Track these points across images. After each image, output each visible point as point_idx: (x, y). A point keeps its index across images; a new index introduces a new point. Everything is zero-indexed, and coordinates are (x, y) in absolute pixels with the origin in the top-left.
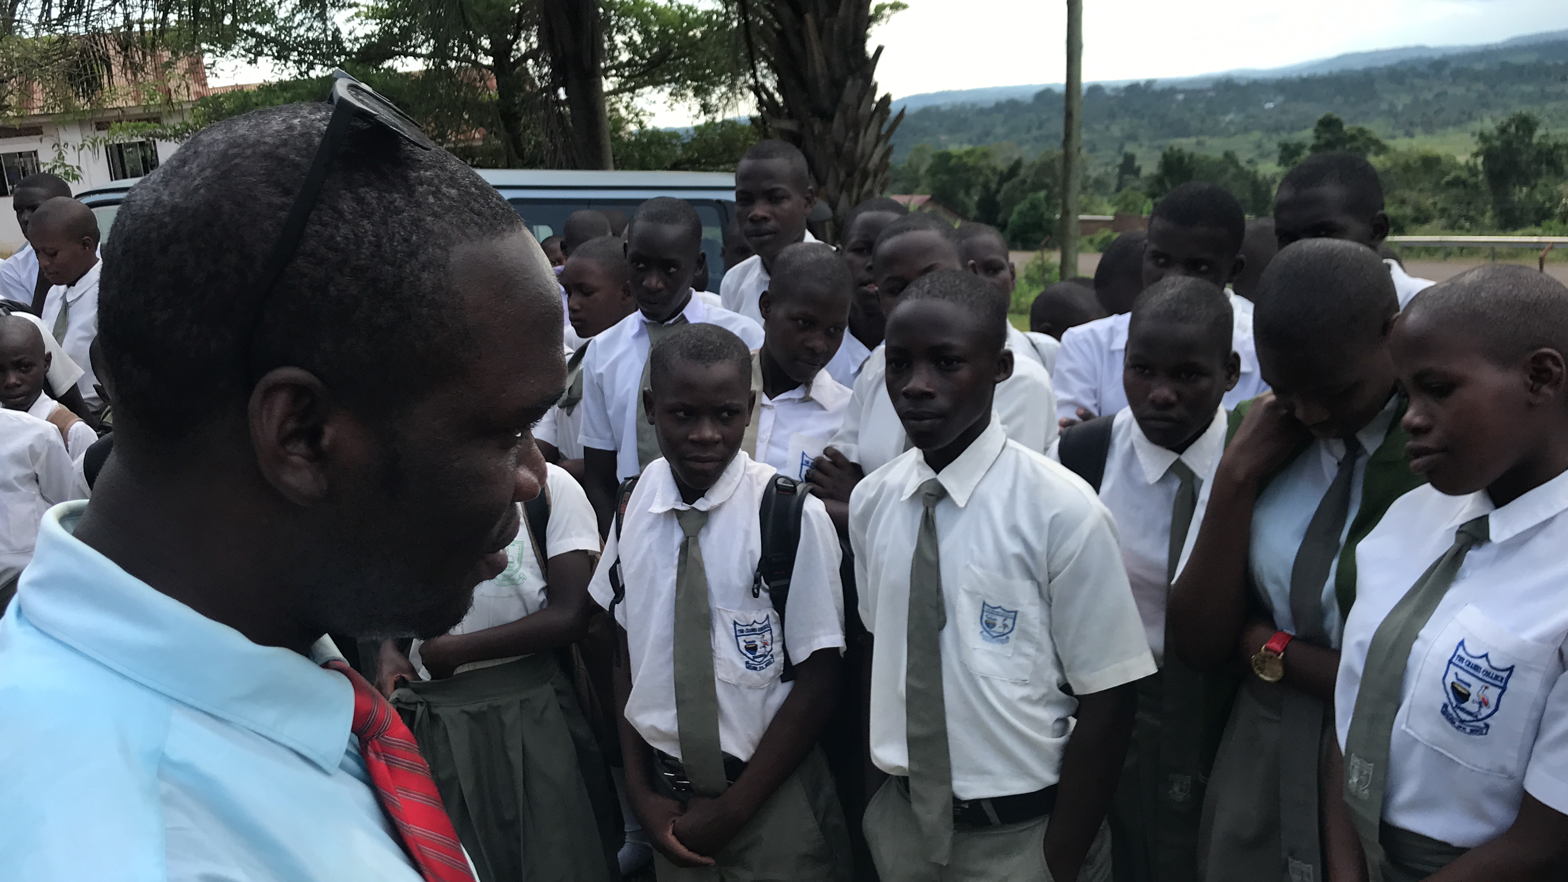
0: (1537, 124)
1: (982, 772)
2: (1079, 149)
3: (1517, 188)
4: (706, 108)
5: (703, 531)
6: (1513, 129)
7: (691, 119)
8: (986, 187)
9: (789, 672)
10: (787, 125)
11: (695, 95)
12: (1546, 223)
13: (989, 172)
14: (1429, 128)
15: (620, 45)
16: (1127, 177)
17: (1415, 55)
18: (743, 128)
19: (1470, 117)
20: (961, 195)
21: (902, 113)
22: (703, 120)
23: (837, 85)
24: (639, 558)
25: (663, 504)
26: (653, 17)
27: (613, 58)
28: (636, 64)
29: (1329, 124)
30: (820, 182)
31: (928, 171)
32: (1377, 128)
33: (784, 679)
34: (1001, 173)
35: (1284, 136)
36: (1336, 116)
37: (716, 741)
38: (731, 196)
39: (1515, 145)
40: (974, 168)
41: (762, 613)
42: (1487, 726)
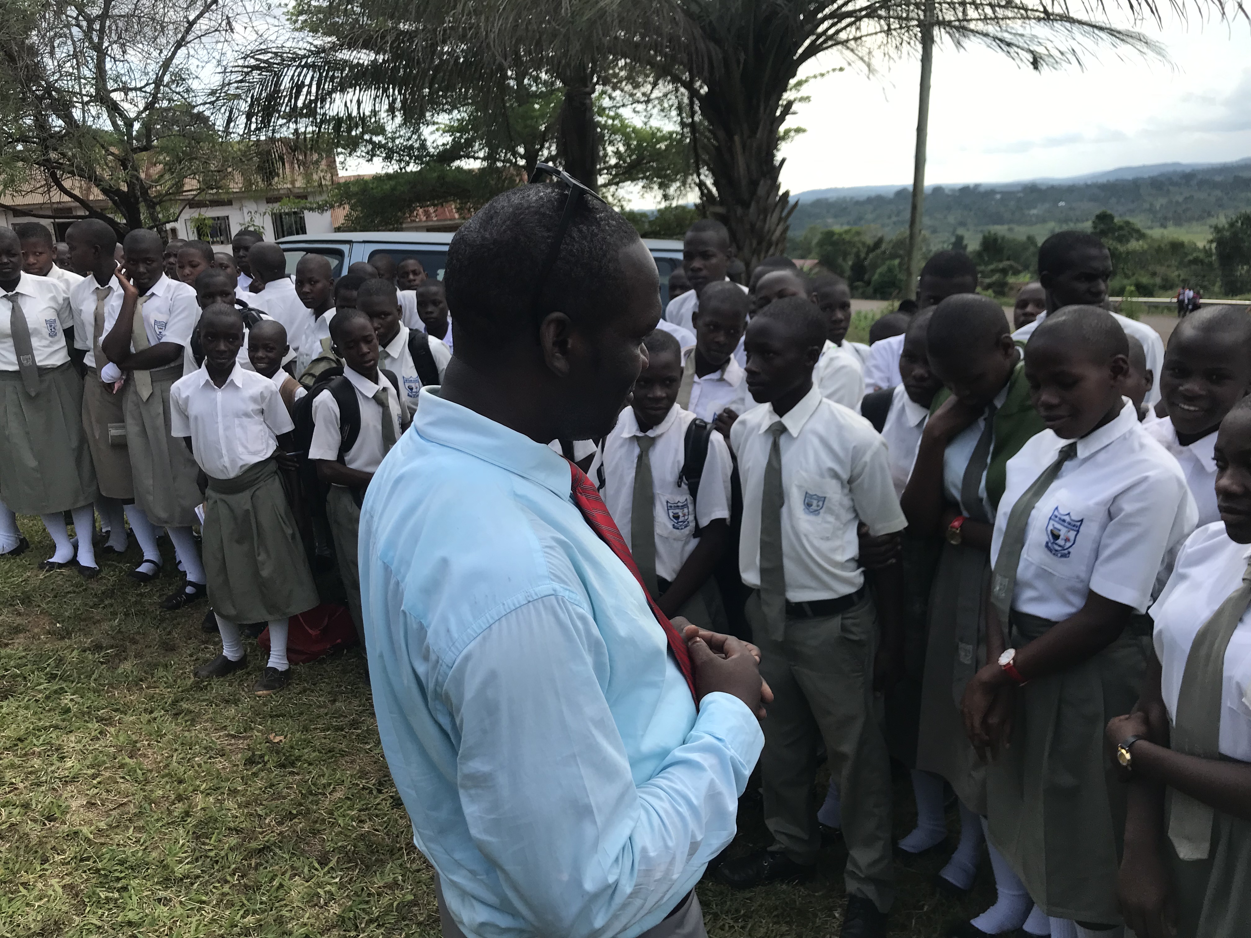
1: (803, 587)
2: (920, 231)
3: (1240, 267)
4: (666, 197)
5: (651, 449)
6: (1239, 224)
7: (656, 205)
8: (857, 255)
9: (698, 532)
10: (719, 210)
11: (659, 188)
13: (860, 245)
14: (1178, 222)
15: (610, 153)
17: (1171, 169)
18: (690, 211)
19: (1209, 215)
20: (840, 260)
21: (796, 204)
22: (663, 205)
23: (754, 184)
24: (614, 463)
25: (630, 433)
26: (633, 135)
27: (605, 162)
28: (621, 166)
29: (1104, 218)
30: (740, 248)
31: (818, 243)
32: (1139, 221)
33: (695, 536)
34: (869, 247)
36: (1109, 212)
37: (654, 569)
38: (680, 256)
39: (1240, 235)
40: (849, 242)
41: (683, 497)
42: (1069, 553)
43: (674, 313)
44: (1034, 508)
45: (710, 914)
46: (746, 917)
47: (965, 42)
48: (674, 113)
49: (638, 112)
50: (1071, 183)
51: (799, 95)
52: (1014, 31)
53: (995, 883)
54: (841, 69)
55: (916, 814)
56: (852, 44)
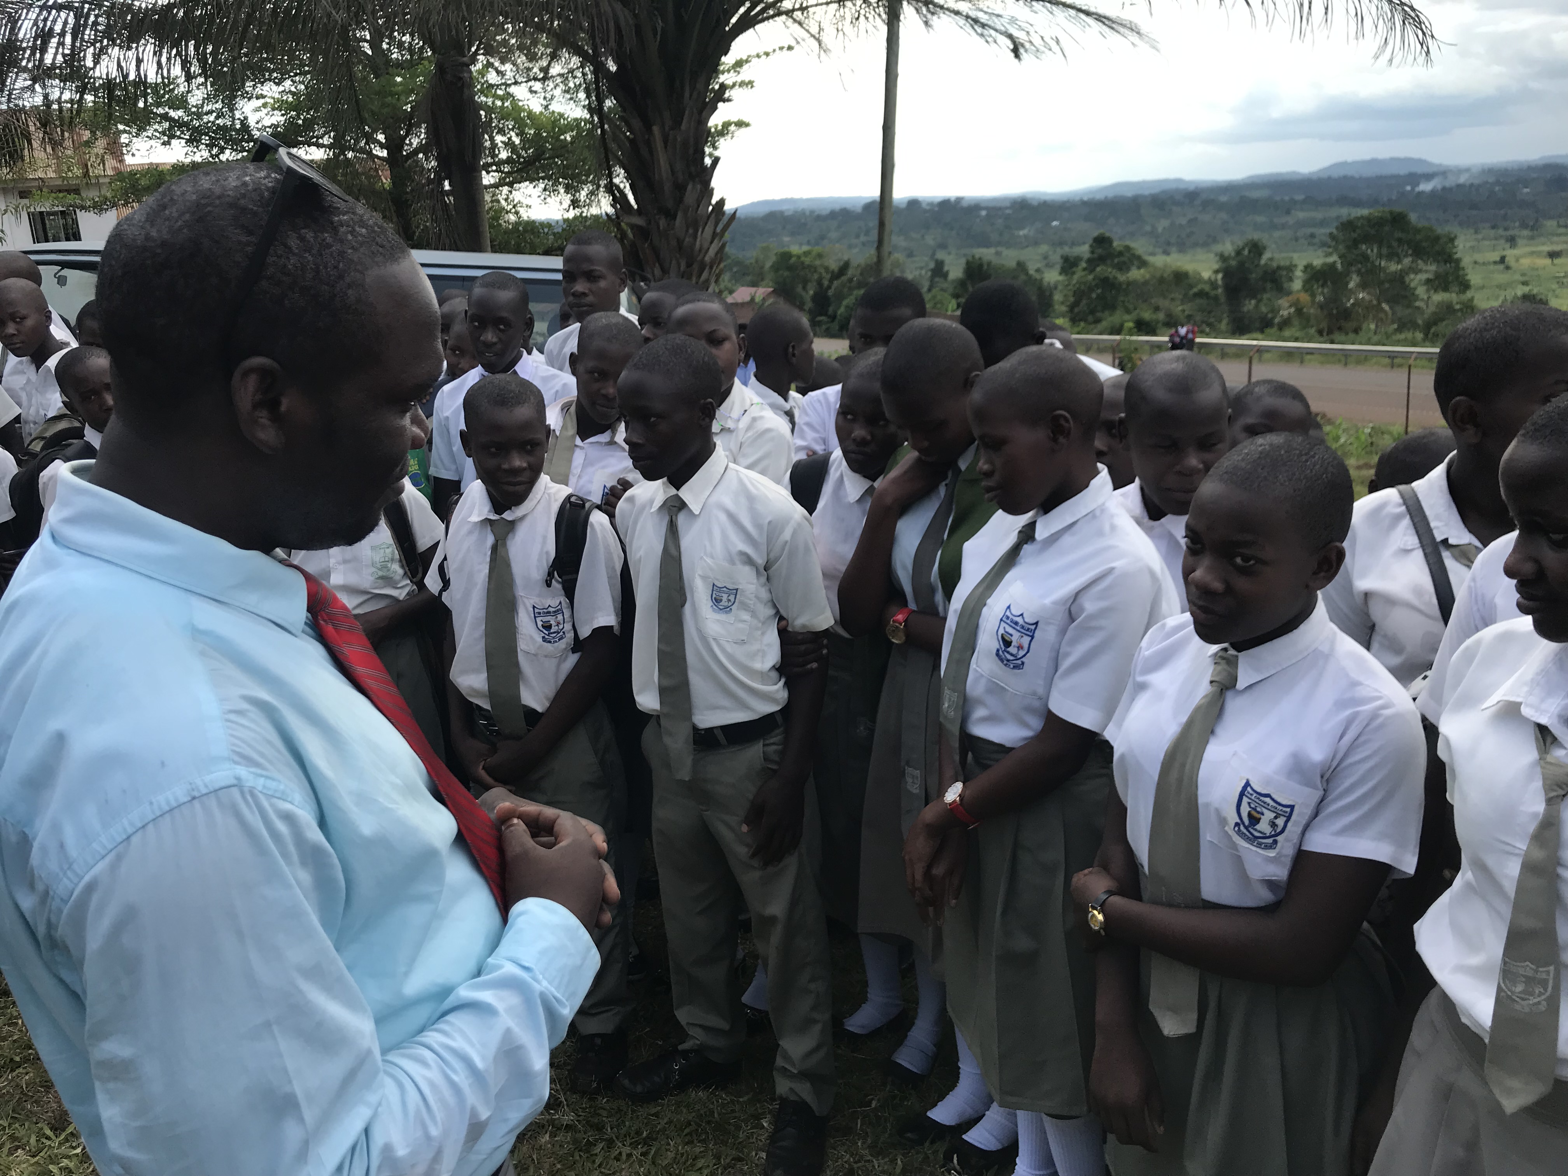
0: (1265, 248)
1: (714, 707)
2: (890, 253)
3: (1247, 302)
4: (575, 203)
5: (510, 536)
6: (1246, 252)
7: (562, 212)
8: (820, 283)
9: (578, 645)
10: (637, 221)
11: (566, 192)
12: (1268, 331)
13: (823, 271)
14: (1182, 247)
15: (500, 145)
16: (937, 279)
17: (1174, 186)
19: (1215, 240)
20: (799, 289)
21: (734, 215)
22: (571, 214)
23: (680, 188)
24: (460, 556)
25: (479, 515)
26: (529, 121)
27: (493, 156)
28: (514, 162)
29: (1101, 241)
31: (772, 267)
32: (1140, 246)
33: (574, 651)
34: (833, 272)
35: (1066, 250)
36: (1107, 234)
37: (517, 697)
39: (1247, 265)
40: (809, 266)
41: (555, 598)
42: (1023, 663)
43: (555, 353)
44: (985, 605)
45: (602, 1140)
46: (646, 1142)
47: (934, 20)
48: (582, 95)
49: (536, 92)
50: (1065, 199)
51: (739, 79)
52: (990, 11)
53: (958, 1060)
54: (790, 48)
55: (866, 984)
56: (798, 15)
